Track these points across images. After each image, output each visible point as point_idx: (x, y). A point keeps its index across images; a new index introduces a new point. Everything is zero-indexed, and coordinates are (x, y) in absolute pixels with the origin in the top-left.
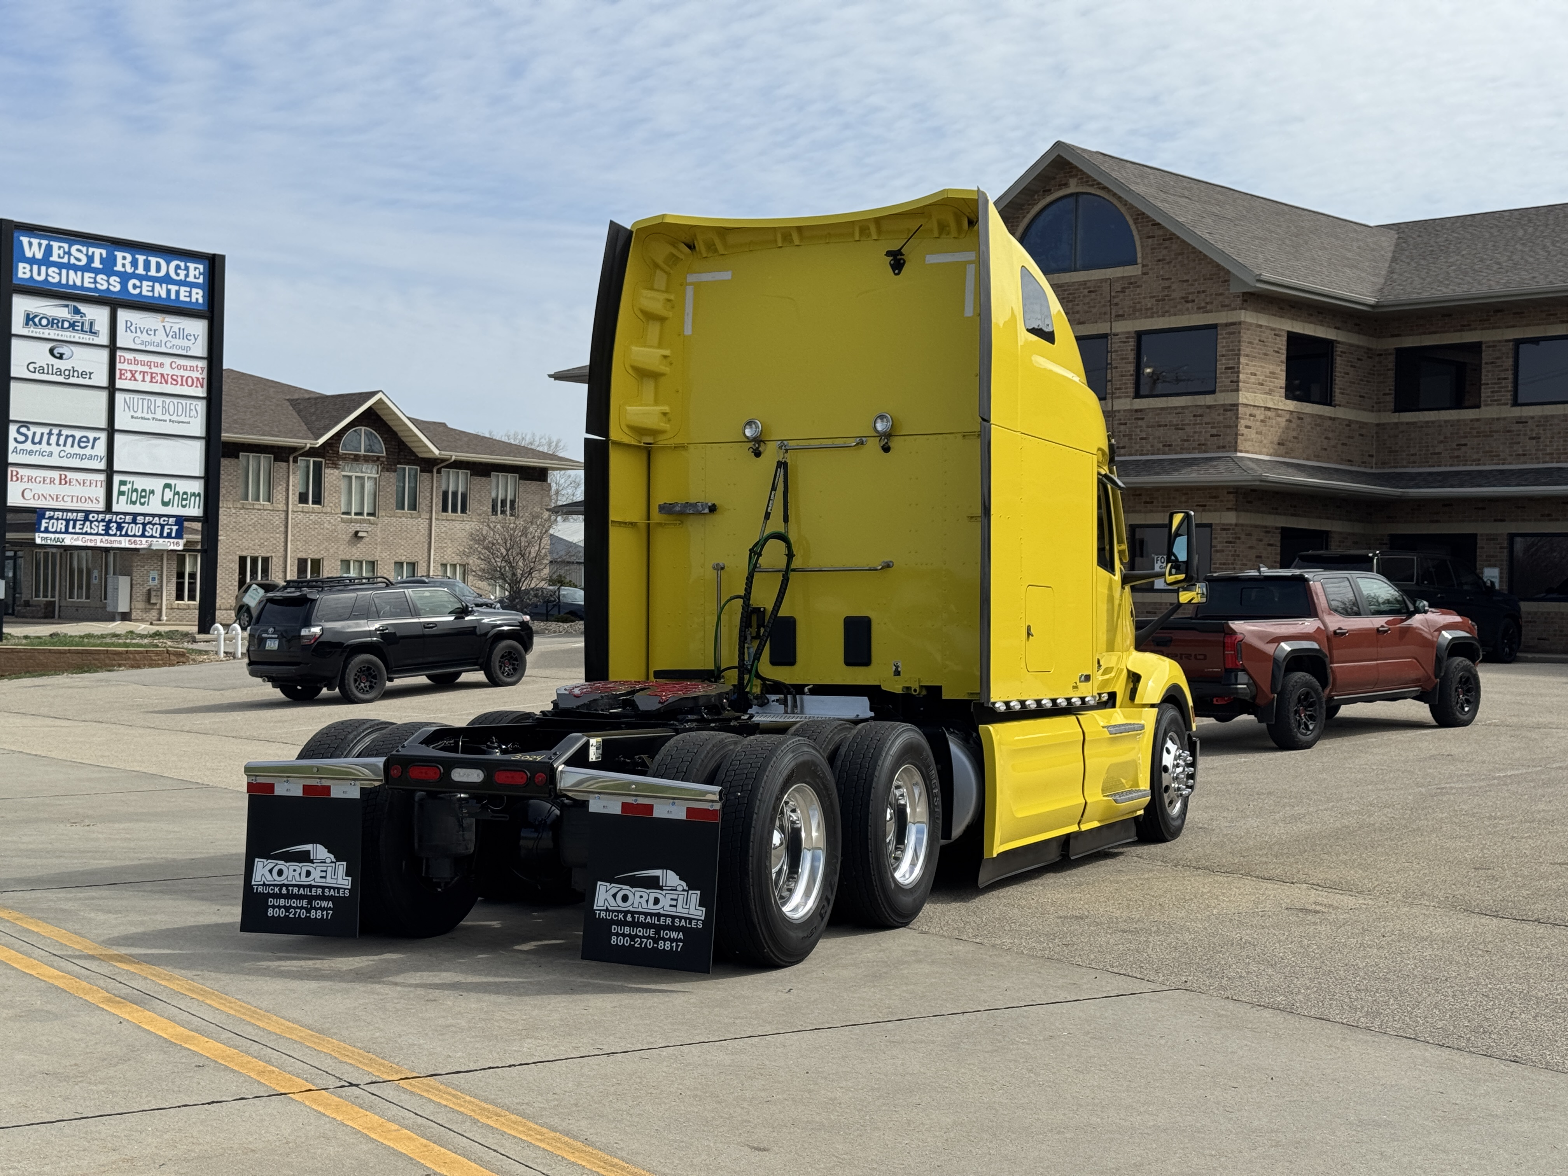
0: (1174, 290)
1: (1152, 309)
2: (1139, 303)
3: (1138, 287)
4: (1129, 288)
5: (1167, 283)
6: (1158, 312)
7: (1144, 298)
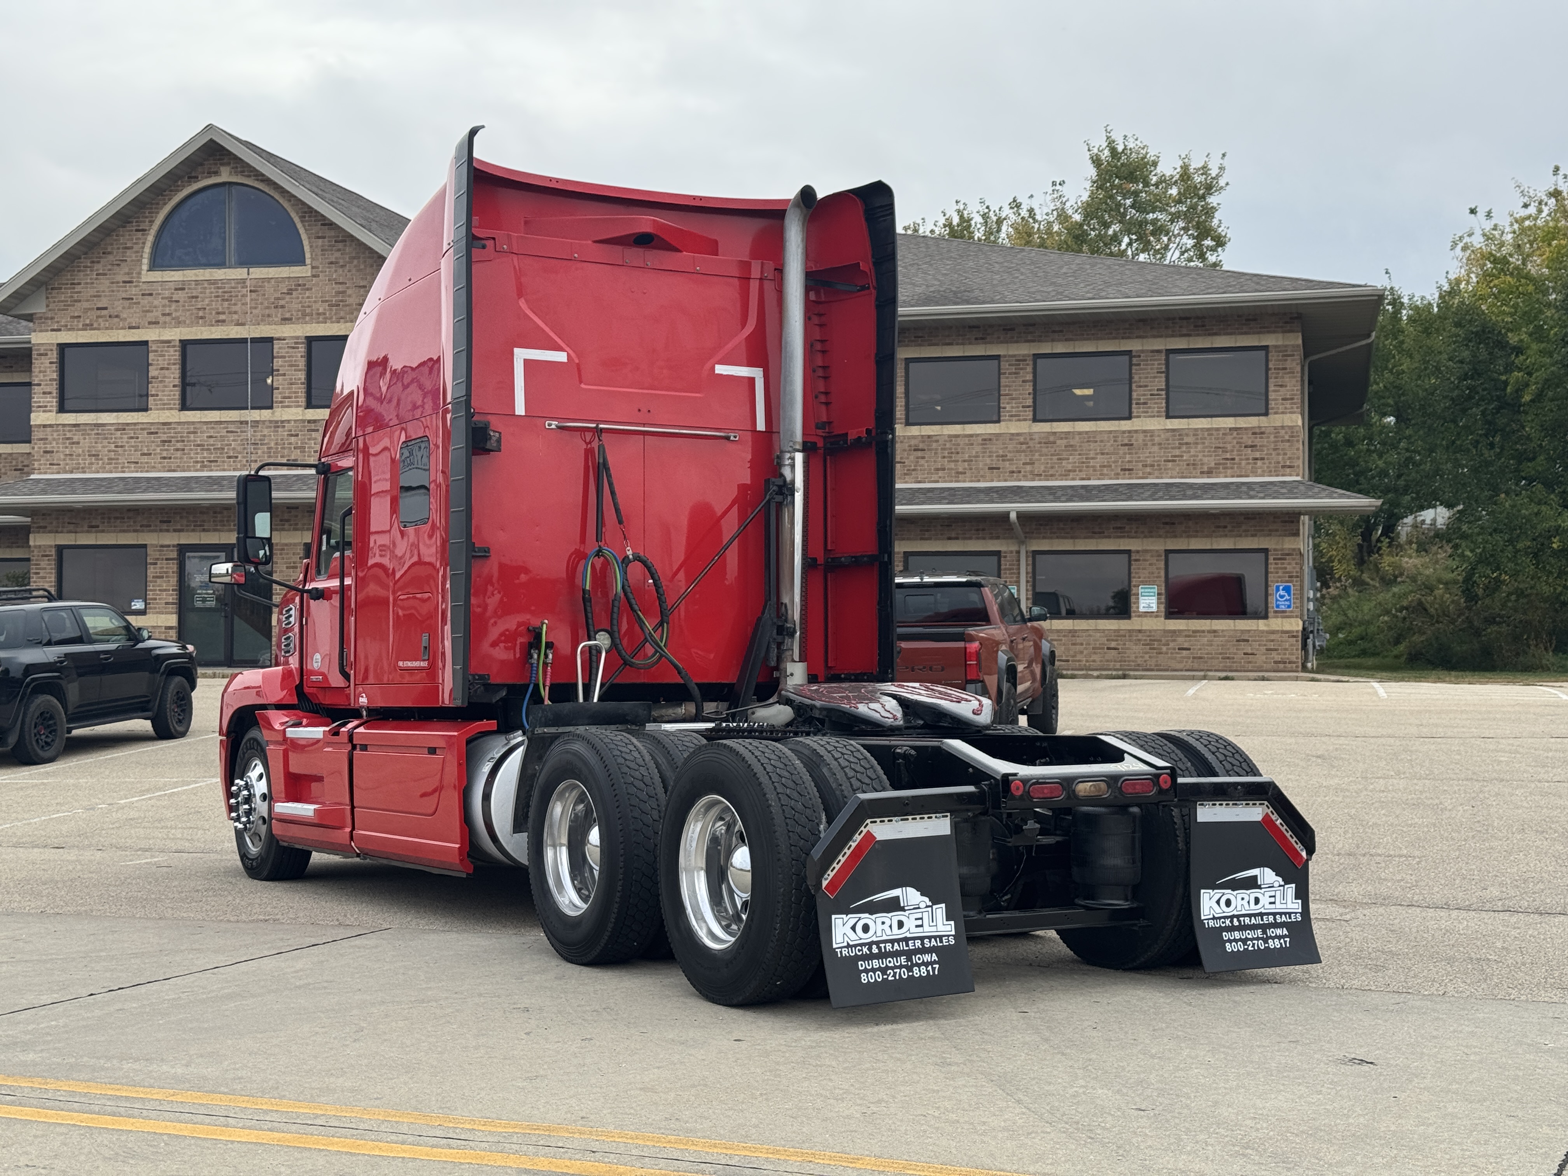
0: (350, 296)
1: (325, 314)
2: (309, 307)
3: (308, 289)
4: (296, 290)
5: (341, 288)
6: (331, 318)
7: (315, 302)
